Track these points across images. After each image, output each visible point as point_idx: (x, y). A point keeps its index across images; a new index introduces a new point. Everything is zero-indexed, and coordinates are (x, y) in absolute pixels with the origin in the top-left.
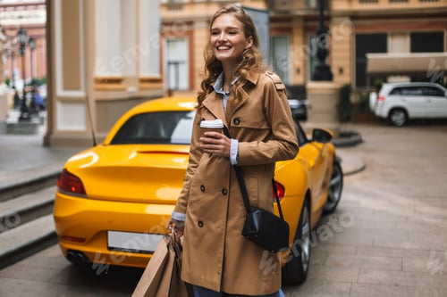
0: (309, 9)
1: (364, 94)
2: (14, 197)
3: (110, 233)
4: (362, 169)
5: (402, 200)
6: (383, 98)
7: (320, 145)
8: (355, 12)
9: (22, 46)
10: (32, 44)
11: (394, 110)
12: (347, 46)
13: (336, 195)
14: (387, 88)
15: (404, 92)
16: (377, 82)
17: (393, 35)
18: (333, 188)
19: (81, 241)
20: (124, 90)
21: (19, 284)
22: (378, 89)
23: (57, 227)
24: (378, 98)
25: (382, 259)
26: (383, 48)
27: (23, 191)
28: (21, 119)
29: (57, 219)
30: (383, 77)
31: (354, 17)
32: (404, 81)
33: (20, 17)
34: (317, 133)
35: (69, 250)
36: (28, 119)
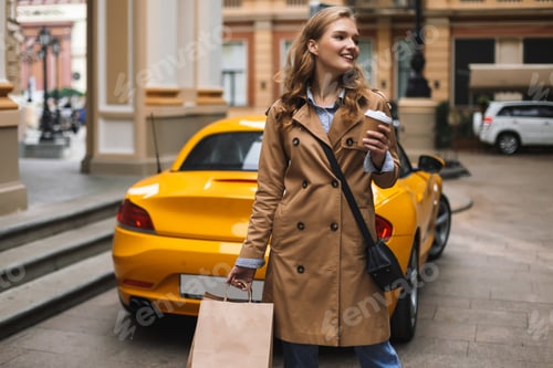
0: (398, 8)
1: (466, 114)
2: (55, 234)
3: (182, 276)
4: (469, 207)
5: (522, 245)
6: (489, 120)
7: (427, 175)
8: (455, 12)
9: (44, 49)
10: (56, 47)
11: (503, 135)
12: (445, 54)
13: (443, 237)
14: (494, 107)
15: (517, 112)
16: (481, 99)
17: (502, 41)
18: (439, 229)
19: (147, 285)
20: (180, 105)
21: (69, 336)
22: (484, 108)
23: (117, 268)
24: (483, 119)
25: (501, 313)
26: (489, 58)
27: (65, 226)
28: (42, 139)
29: (116, 259)
30: (489, 93)
31: (454, 18)
32: (515, 99)
33: (37, 13)
34: (424, 161)
35: (133, 297)
36: (51, 139)
